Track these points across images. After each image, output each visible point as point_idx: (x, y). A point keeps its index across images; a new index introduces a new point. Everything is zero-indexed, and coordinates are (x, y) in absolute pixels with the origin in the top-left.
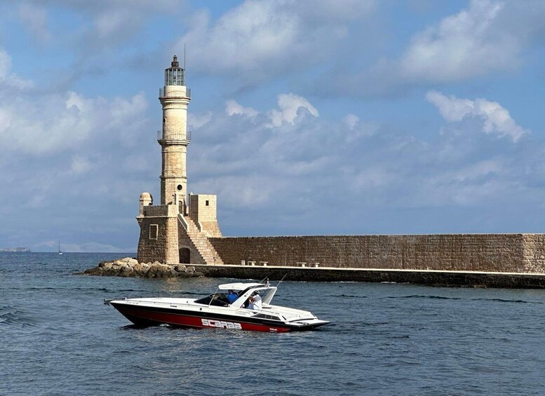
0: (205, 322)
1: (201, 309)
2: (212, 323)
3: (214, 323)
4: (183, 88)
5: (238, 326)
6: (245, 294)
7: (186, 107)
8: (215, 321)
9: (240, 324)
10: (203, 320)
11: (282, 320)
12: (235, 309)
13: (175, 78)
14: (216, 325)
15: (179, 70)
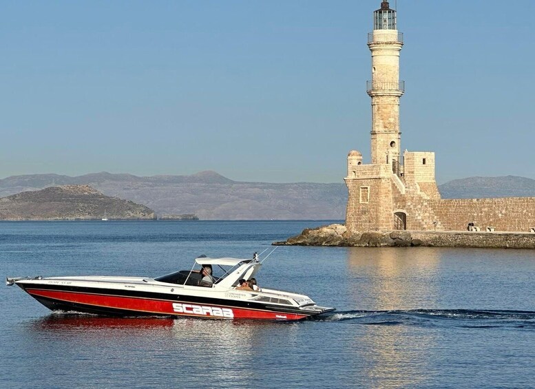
0: (178, 308)
1: (172, 290)
2: (187, 309)
3: (191, 309)
4: (395, 32)
5: (228, 313)
6: (238, 270)
7: (398, 54)
8: (193, 306)
9: (230, 311)
10: (175, 305)
11: (295, 305)
12: (223, 290)
13: (385, 21)
14: (195, 311)
15: (389, 12)
